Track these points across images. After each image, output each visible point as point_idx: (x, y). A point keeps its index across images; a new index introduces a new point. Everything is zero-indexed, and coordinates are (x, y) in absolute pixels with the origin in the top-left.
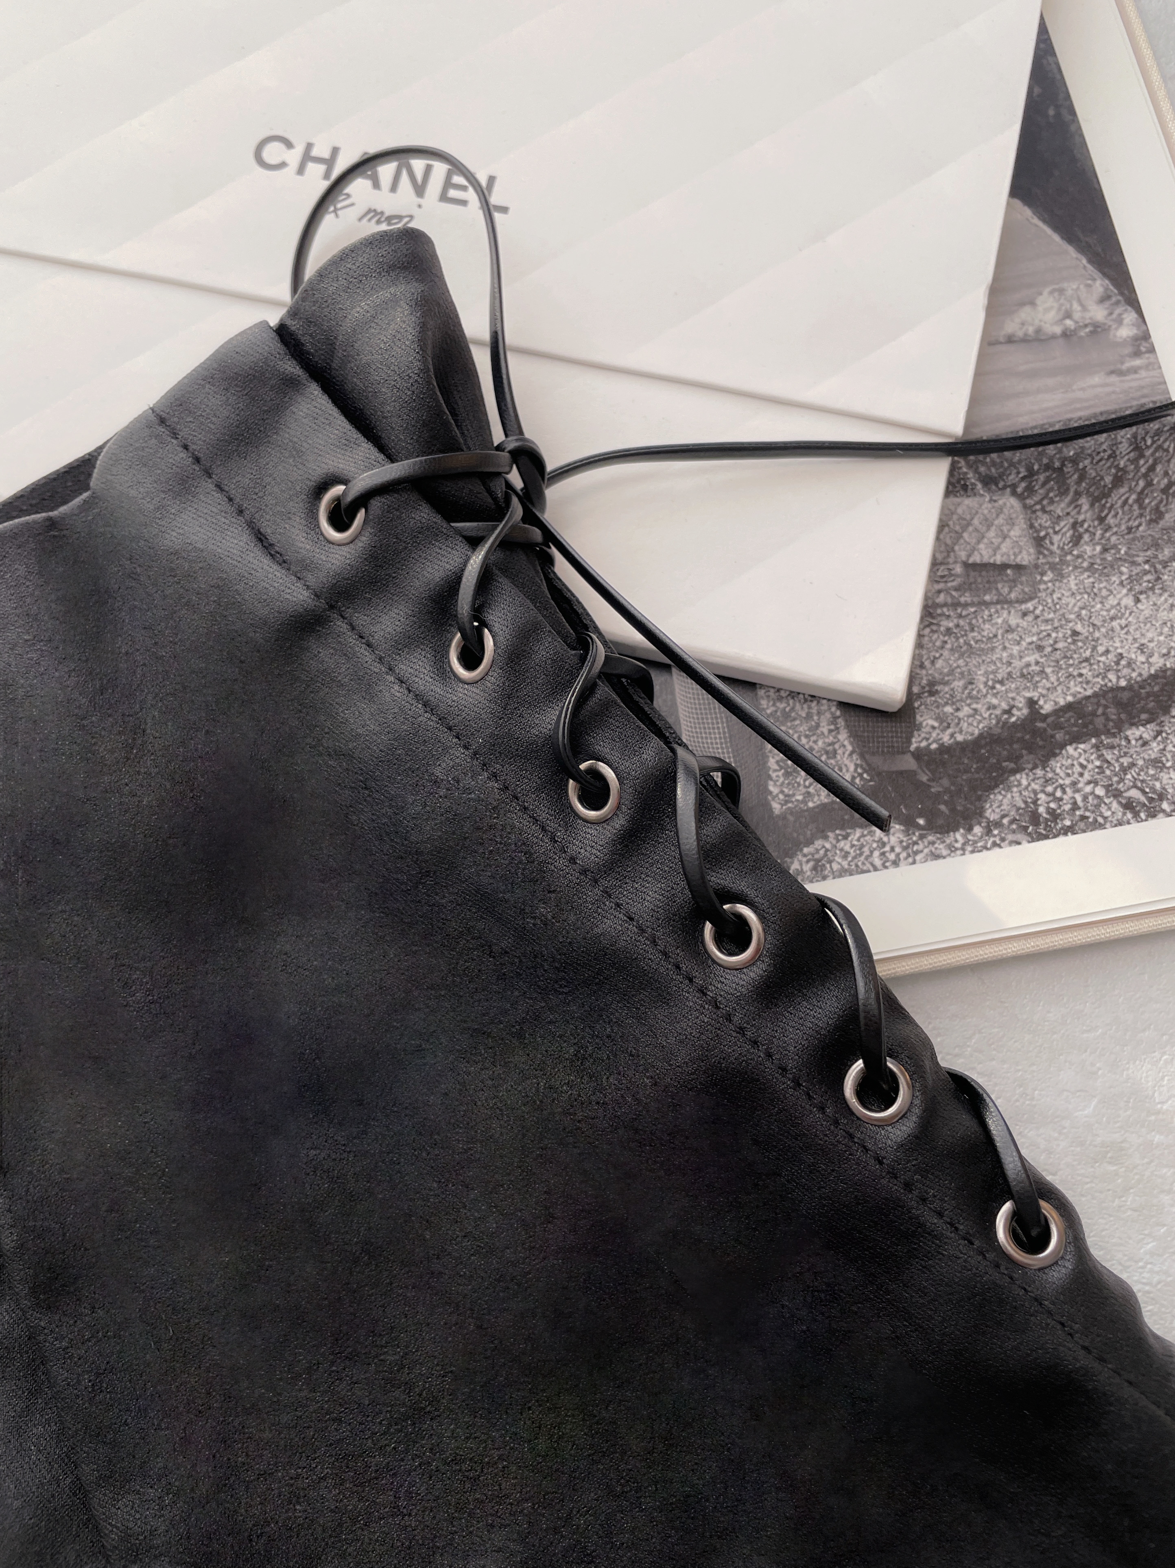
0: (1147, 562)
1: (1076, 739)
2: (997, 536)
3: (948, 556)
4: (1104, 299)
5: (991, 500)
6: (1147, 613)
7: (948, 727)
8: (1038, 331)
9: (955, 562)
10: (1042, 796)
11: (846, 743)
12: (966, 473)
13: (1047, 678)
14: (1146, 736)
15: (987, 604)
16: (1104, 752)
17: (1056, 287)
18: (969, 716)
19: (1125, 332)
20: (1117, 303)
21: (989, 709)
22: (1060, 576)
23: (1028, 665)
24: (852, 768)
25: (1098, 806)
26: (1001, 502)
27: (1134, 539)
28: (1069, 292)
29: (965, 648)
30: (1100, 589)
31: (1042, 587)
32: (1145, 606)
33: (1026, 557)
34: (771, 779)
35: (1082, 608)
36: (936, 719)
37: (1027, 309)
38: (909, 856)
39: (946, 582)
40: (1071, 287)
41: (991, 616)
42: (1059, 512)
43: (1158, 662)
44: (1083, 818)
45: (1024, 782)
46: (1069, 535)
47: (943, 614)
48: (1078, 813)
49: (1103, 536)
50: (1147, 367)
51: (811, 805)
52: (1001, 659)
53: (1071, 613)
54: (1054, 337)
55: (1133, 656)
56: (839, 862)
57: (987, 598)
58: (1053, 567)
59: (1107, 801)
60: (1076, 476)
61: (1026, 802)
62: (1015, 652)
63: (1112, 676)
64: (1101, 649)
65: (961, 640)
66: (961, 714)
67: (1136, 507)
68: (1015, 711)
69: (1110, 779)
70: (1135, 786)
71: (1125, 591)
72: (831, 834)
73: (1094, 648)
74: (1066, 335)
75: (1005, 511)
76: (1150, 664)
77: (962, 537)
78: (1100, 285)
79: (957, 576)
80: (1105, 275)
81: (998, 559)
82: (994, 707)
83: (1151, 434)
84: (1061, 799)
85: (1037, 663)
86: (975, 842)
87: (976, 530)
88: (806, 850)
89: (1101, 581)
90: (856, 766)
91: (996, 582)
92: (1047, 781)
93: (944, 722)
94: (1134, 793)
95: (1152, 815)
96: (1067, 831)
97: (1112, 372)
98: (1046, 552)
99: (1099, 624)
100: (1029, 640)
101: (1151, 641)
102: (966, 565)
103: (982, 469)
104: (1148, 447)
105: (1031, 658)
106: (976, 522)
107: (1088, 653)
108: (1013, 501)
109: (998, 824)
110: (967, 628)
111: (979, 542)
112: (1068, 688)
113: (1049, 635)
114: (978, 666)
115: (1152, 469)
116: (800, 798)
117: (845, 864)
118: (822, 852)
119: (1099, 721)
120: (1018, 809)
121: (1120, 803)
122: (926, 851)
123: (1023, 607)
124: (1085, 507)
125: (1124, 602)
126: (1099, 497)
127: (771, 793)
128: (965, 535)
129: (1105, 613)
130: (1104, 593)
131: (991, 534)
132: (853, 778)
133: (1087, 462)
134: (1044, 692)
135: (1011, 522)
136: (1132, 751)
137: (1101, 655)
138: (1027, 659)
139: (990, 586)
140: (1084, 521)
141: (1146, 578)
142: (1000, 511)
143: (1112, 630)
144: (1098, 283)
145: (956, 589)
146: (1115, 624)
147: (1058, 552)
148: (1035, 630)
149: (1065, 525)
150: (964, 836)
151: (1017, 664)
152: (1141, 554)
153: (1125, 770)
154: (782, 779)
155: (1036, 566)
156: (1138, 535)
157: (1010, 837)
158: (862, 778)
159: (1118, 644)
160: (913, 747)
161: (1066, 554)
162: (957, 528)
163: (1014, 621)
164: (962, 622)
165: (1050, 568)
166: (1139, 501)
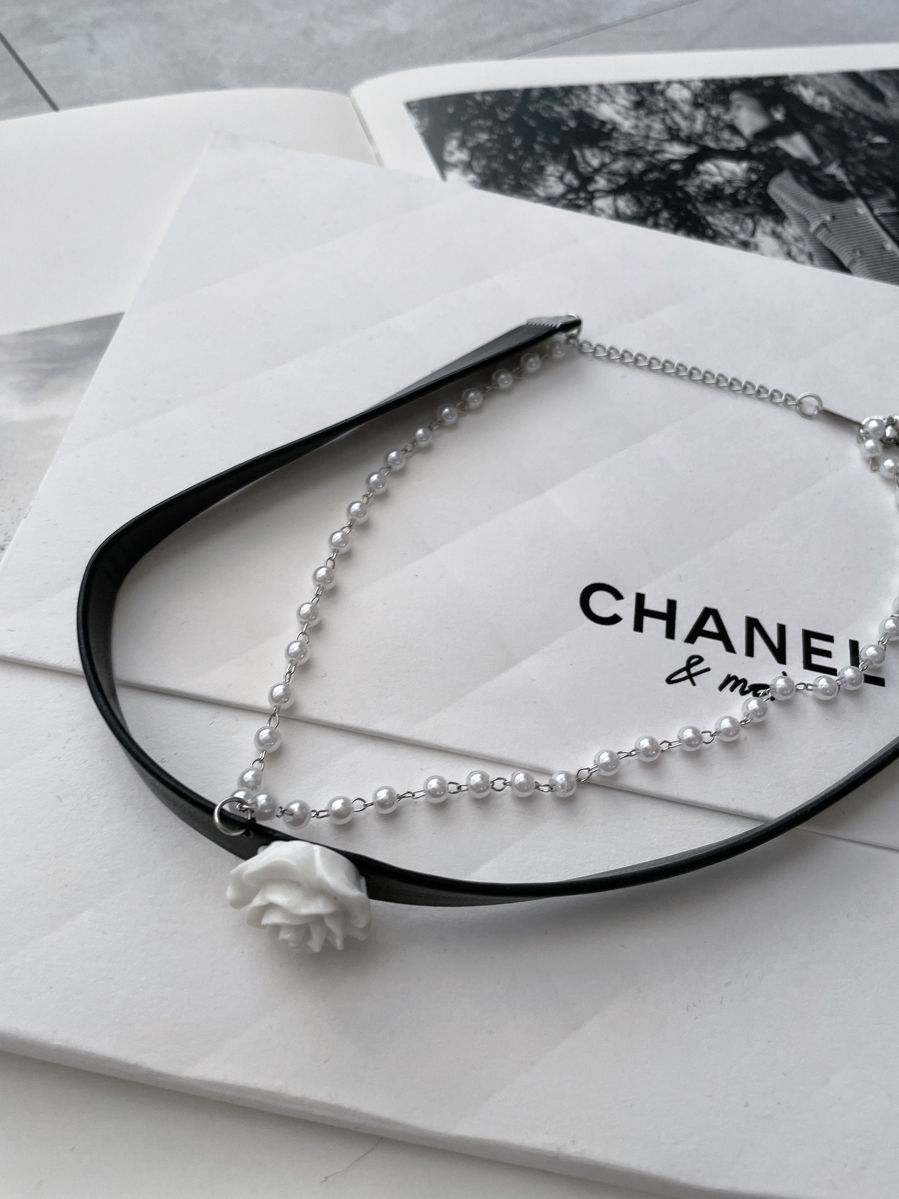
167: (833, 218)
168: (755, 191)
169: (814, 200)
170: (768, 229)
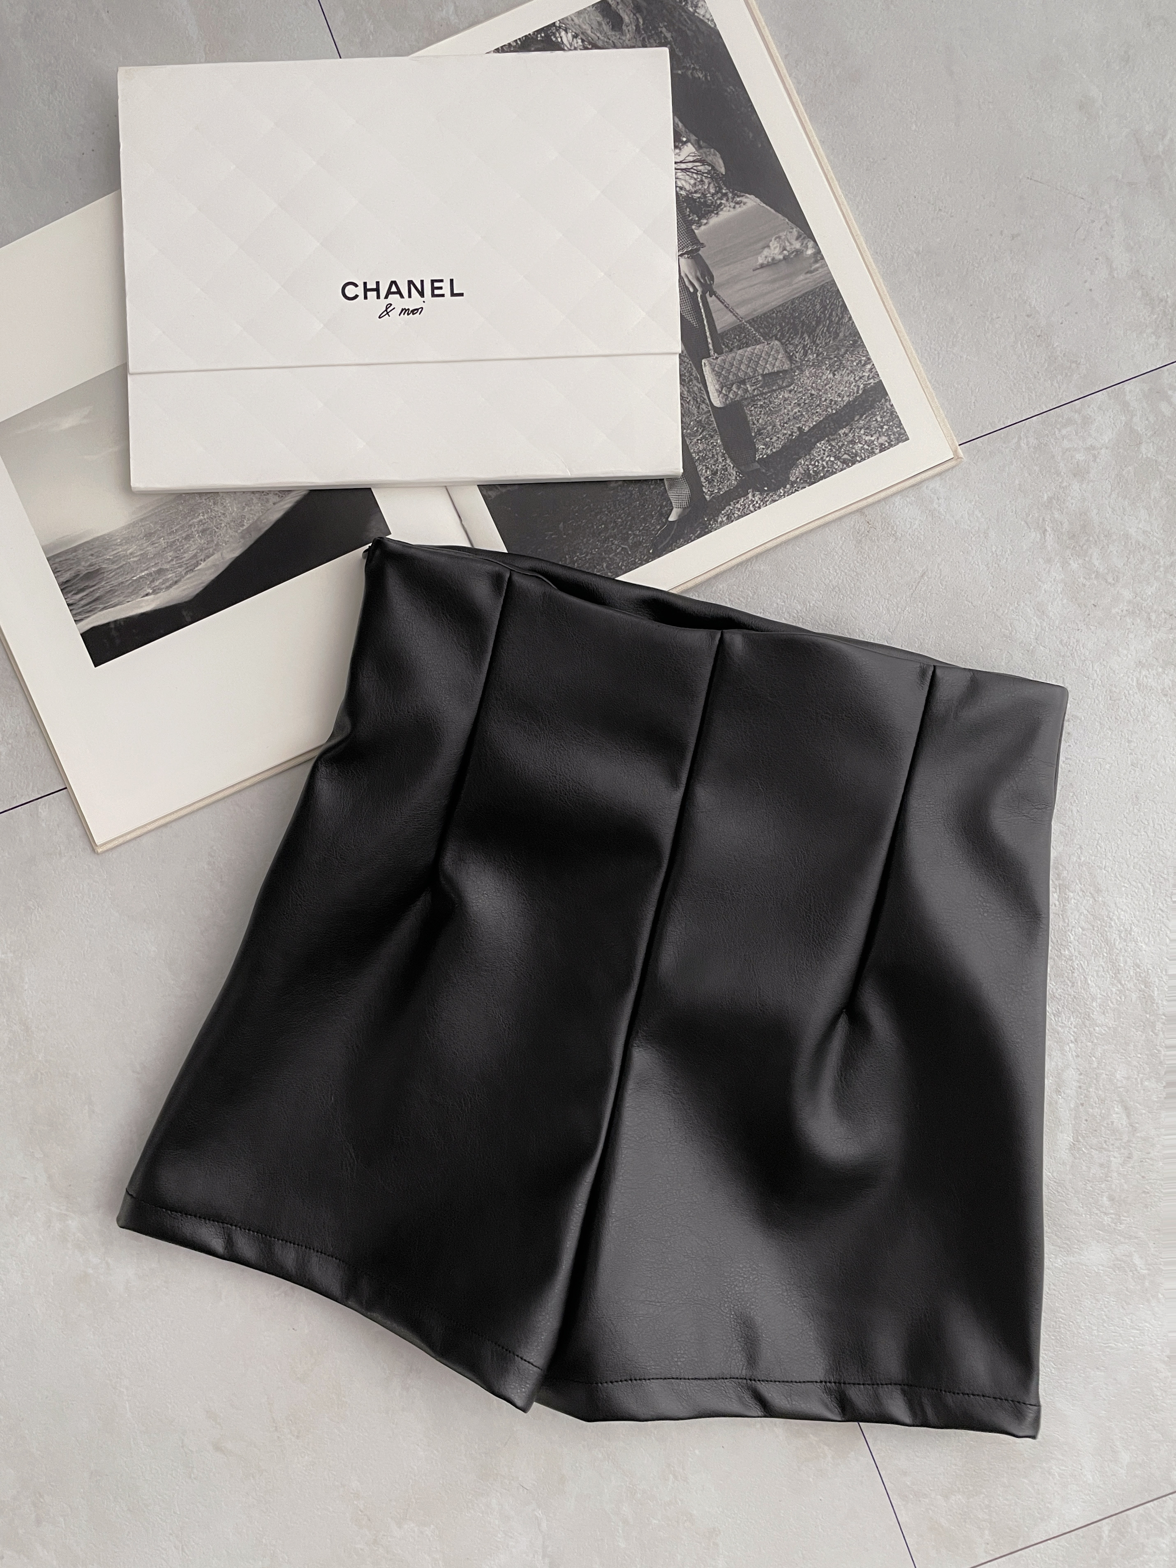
0: (835, 357)
1: (819, 441)
2: (773, 359)
3: (755, 373)
4: (797, 239)
5: (768, 344)
6: (839, 379)
7: (769, 447)
8: (773, 259)
9: (758, 375)
10: (810, 466)
11: (730, 464)
12: (755, 334)
13: (804, 417)
14: (846, 432)
15: (775, 391)
16: (832, 442)
17: (777, 236)
18: (776, 440)
19: (810, 252)
20: (804, 238)
21: (783, 435)
22: (802, 371)
23: (796, 413)
24: (735, 473)
25: (832, 465)
26: (772, 344)
27: (829, 348)
28: (783, 237)
29: (769, 412)
30: (819, 373)
31: (795, 378)
32: (838, 376)
33: (786, 367)
34: (703, 486)
35: (813, 383)
36: (764, 445)
37: (766, 250)
38: (764, 503)
39: (756, 385)
40: (783, 235)
41: (777, 395)
42: (796, 342)
43: (846, 399)
44: (828, 471)
45: (803, 462)
46: (802, 352)
47: (758, 399)
48: (826, 469)
49: (816, 349)
50: (822, 267)
51: (721, 493)
52: (784, 413)
53: (809, 386)
54: (780, 261)
55: (836, 399)
56: (737, 513)
57: (774, 388)
58: (798, 368)
59: (835, 462)
60: (800, 325)
61: (804, 471)
62: (790, 409)
63: (829, 410)
64: (823, 399)
65: (767, 409)
66: (773, 440)
67: (827, 333)
68: (794, 434)
69: (835, 452)
70: (845, 453)
71: (828, 372)
72: (732, 503)
73: (820, 400)
74: (785, 258)
75: (775, 347)
76: (844, 401)
77: (759, 363)
78: (795, 231)
79: (760, 381)
80: (797, 226)
81: (776, 369)
82: (786, 434)
83: (828, 298)
84: (818, 466)
85: (799, 411)
86: (788, 491)
87: (764, 359)
88: (723, 512)
89: (818, 370)
90: (736, 472)
91: (776, 380)
92: (811, 460)
93: (767, 445)
94: (846, 456)
95: (853, 464)
96: (822, 478)
97: (807, 273)
98: (794, 362)
99: (821, 388)
100: (794, 402)
101: (842, 391)
102: (763, 375)
103: (761, 330)
104: (828, 304)
106: (763, 355)
107: (818, 402)
108: (777, 342)
109: (795, 482)
110: (768, 403)
111: (766, 365)
112: (813, 419)
113: (802, 398)
114: (776, 419)
115: (831, 314)
116: (716, 491)
117: (739, 513)
118: (729, 511)
119: (827, 430)
120: (802, 474)
121: (840, 462)
122: (770, 500)
123: (789, 388)
124: (807, 338)
125: (829, 377)
126: (811, 332)
127: (704, 492)
128: (760, 362)
129: (822, 383)
130: (821, 374)
131: (770, 359)
132: (736, 477)
133: (804, 317)
134: (804, 423)
135: (778, 352)
136: (842, 439)
137: (824, 402)
138: (795, 410)
139: (774, 383)
140: (807, 344)
141: (836, 364)
142: (772, 348)
143: (826, 390)
144: (795, 230)
145: (760, 387)
146: (827, 387)
147: (799, 361)
148: (796, 397)
149: (800, 347)
150: (783, 490)
151: (791, 414)
152: (833, 354)
153: (840, 448)
154: (708, 486)
155: (792, 369)
156: (830, 345)
157: (801, 486)
158: (740, 477)
159: (829, 396)
160: (757, 459)
161: (803, 361)
162: (756, 359)
163: (787, 395)
164: (766, 401)
165: (797, 369)
166: (828, 330)
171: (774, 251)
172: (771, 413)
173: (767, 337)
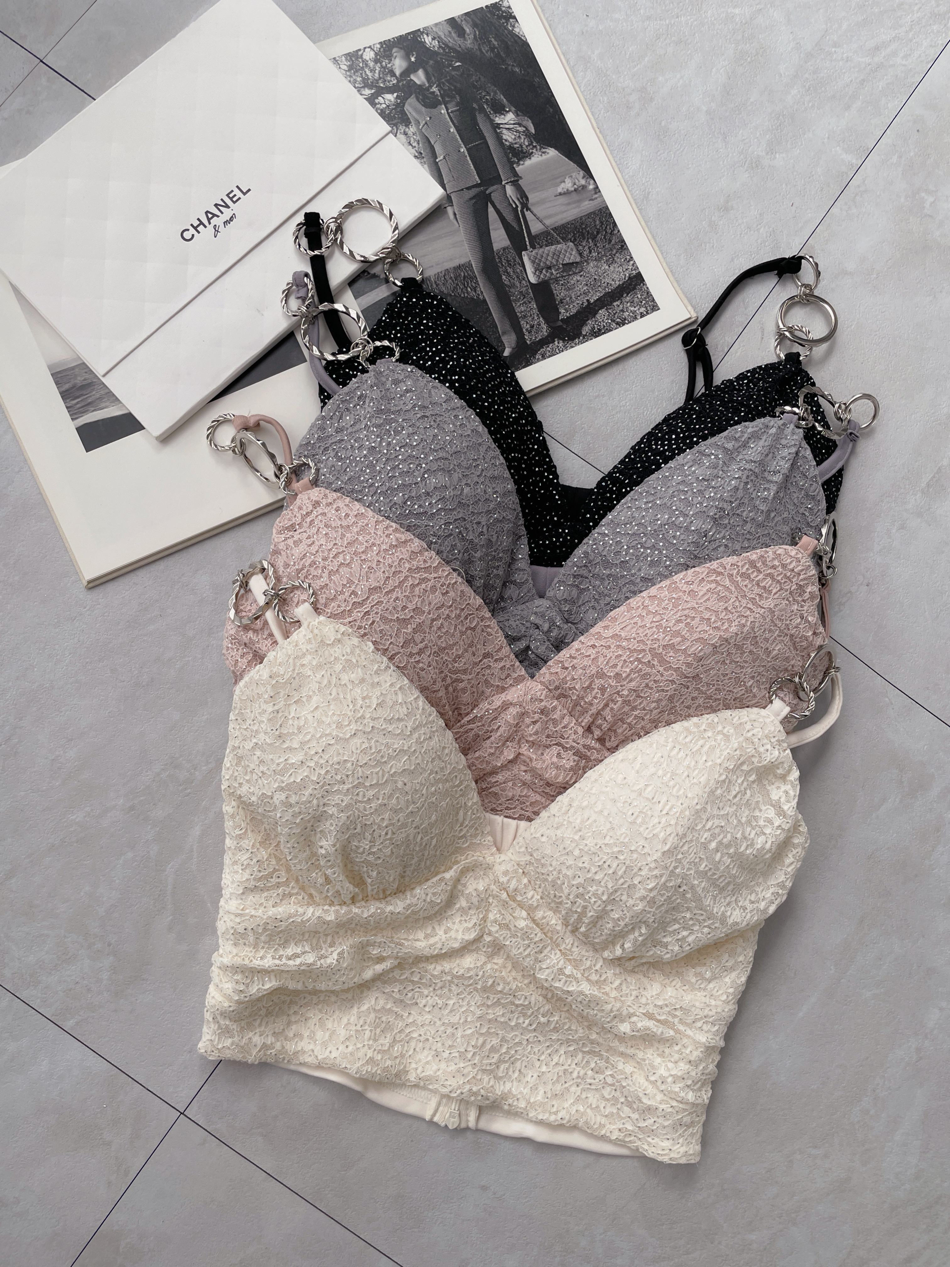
0: (609, 255)
1: (601, 308)
2: (569, 254)
3: (557, 263)
4: (583, 178)
5: (565, 244)
7: (568, 311)
8: (568, 190)
9: (560, 264)
10: (595, 325)
11: (543, 321)
12: (557, 237)
13: (591, 293)
14: (618, 304)
15: (570, 275)
16: (609, 310)
17: (569, 175)
18: (572, 307)
19: (591, 187)
20: (588, 178)
21: (577, 304)
22: (588, 263)
23: (585, 290)
24: (545, 327)
25: (610, 325)
26: (568, 244)
27: (605, 249)
29: (567, 288)
30: (599, 265)
31: (584, 267)
32: (612, 268)
33: (578, 260)
34: (525, 335)
35: (596, 271)
37: (562, 184)
39: (558, 270)
40: (574, 175)
41: (572, 278)
42: (584, 244)
43: (617, 283)
44: (607, 329)
45: (590, 322)
46: (588, 251)
47: (560, 280)
48: (605, 328)
49: (597, 249)
50: (599, 197)
51: (537, 340)
52: (577, 290)
53: (593, 273)
54: (572, 191)
55: (611, 282)
56: (548, 354)
57: (570, 273)
58: (586, 261)
59: (612, 323)
60: (586, 233)
61: (591, 328)
62: (581, 287)
63: (607, 289)
64: (603, 282)
65: (566, 286)
66: (570, 307)
68: (584, 304)
69: (612, 317)
70: (618, 318)
71: (605, 264)
72: (544, 347)
73: (601, 282)
74: (575, 190)
75: (570, 247)
77: (560, 256)
78: (582, 173)
79: (561, 268)
80: (583, 170)
81: (571, 261)
82: (579, 303)
83: (604, 217)
84: (600, 325)
85: (587, 289)
86: (581, 341)
87: (563, 254)
88: (539, 352)
89: (599, 263)
90: (547, 327)
91: (571, 268)
93: (566, 310)
94: (618, 320)
95: (623, 325)
96: (604, 333)
97: (590, 200)
98: (583, 257)
99: (601, 275)
100: (584, 283)
101: (615, 277)
102: (562, 264)
103: (561, 235)
104: (604, 222)
105: (585, 288)
106: (562, 251)
107: (600, 284)
108: (571, 244)
109: (586, 335)
110: (567, 283)
111: (564, 258)
112: (597, 295)
113: (589, 281)
114: (572, 293)
115: (606, 228)
116: (534, 338)
118: (543, 352)
119: (606, 302)
120: (590, 330)
121: (615, 323)
122: (570, 346)
123: (580, 274)
124: (591, 242)
125: (606, 268)
126: (594, 238)
127: (526, 339)
129: (602, 272)
130: (601, 266)
131: (567, 254)
133: (588, 228)
134: (591, 297)
135: (572, 250)
136: (616, 309)
137: (603, 284)
139: (570, 270)
140: (591, 246)
141: (610, 260)
142: (568, 247)
143: (605, 276)
145: (561, 272)
146: (605, 274)
147: (586, 256)
148: (585, 280)
149: (586, 248)
150: (578, 340)
151: (582, 290)
152: (608, 253)
153: (615, 314)
155: (581, 262)
156: (606, 247)
157: (590, 338)
158: (549, 330)
159: (607, 280)
160: (560, 319)
161: (589, 257)
162: (558, 254)
163: (579, 278)
164: (565, 281)
166: (605, 238)
167: (430, 118)
168: (399, 109)
169: (423, 109)
170: (402, 131)
171: (568, 185)
172: (569, 289)
173: (565, 239)
